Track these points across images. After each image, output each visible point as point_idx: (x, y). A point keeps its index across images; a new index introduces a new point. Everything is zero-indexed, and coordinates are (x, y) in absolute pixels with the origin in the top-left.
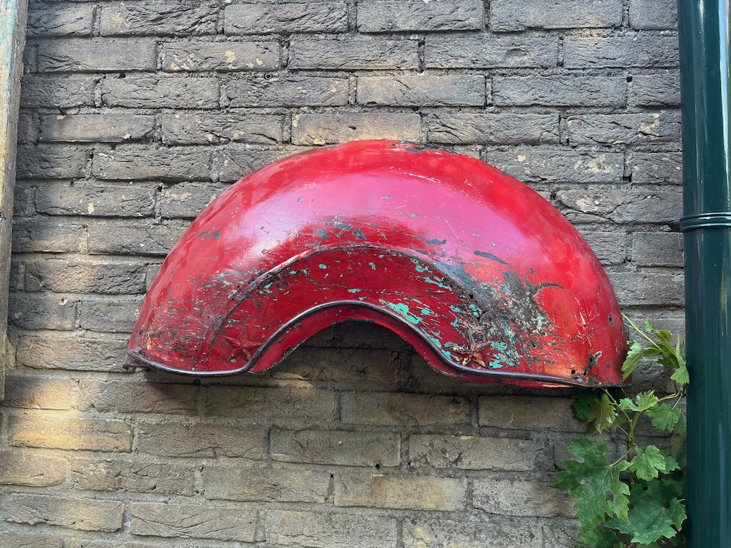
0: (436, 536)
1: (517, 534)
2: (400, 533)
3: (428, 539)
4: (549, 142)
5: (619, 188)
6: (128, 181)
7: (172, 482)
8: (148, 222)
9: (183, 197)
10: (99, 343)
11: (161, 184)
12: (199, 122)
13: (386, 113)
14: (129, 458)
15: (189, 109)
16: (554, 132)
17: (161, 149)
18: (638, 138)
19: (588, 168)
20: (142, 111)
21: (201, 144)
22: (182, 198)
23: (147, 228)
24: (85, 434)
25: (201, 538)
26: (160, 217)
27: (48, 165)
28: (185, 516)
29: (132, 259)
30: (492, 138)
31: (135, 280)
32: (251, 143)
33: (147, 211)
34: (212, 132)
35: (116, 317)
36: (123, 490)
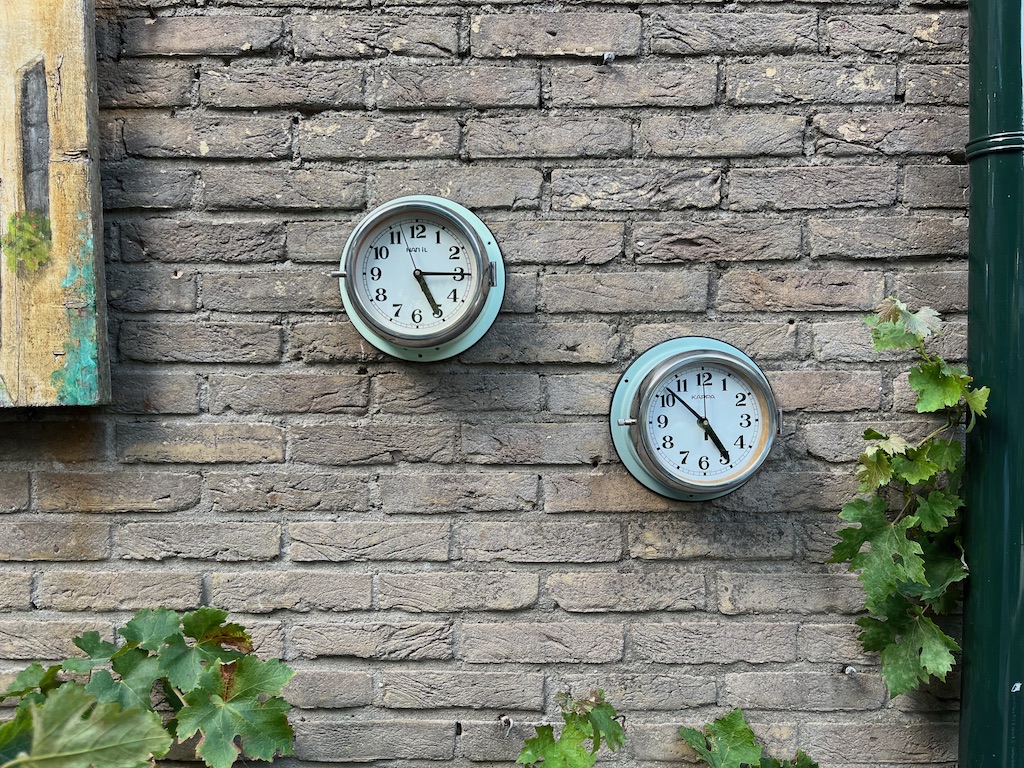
0: (669, 541)
1: (764, 532)
2: (625, 540)
3: (659, 544)
4: (805, 51)
5: (890, 110)
6: (250, 110)
7: (340, 496)
8: (284, 165)
9: (331, 130)
10: (231, 327)
11: (296, 114)
12: (345, 26)
13: (596, 13)
14: (283, 470)
15: (329, 8)
16: (811, 37)
17: (293, 64)
18: (914, 45)
19: (853, 83)
20: (263, 11)
21: (349, 58)
22: (328, 132)
23: (283, 174)
24: (223, 442)
25: (382, 561)
26: (299, 159)
27: (138, 89)
28: (359, 535)
29: (265, 215)
30: (733, 45)
31: (272, 243)
32: (418, 56)
33: (282, 150)
34: (363, 40)
35: (250, 293)
36: (278, 509)
